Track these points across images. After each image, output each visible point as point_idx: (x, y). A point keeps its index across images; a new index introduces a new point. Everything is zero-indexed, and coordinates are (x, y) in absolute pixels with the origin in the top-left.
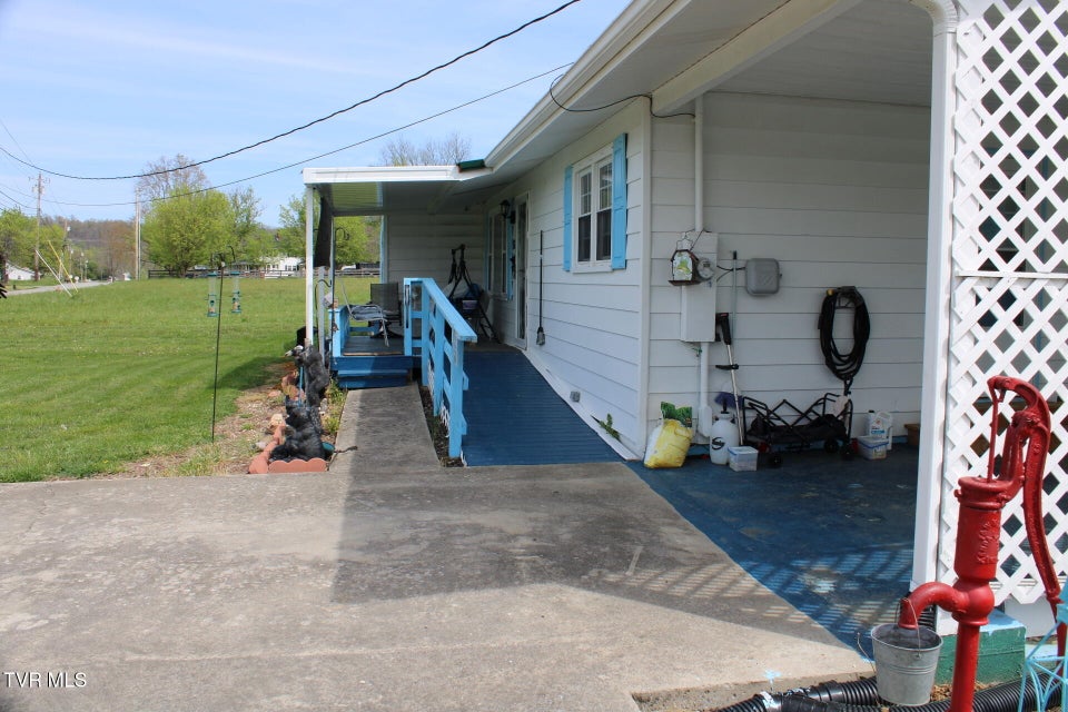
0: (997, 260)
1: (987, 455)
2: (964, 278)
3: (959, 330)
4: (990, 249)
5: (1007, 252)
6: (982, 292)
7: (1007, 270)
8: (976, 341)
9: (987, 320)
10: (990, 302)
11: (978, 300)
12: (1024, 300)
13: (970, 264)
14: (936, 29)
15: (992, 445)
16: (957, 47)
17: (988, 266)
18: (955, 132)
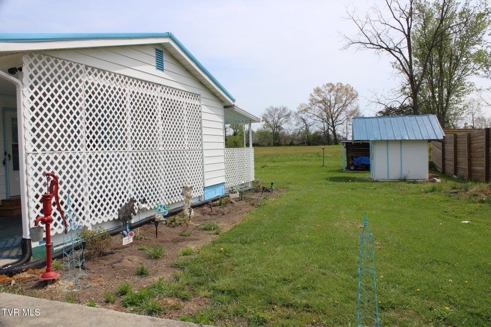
0: (37, 149)
1: (47, 186)
2: (29, 154)
3: (29, 167)
4: (35, 146)
5: (39, 146)
6: (34, 156)
7: (39, 151)
8: (33, 170)
9: (36, 164)
10: (36, 159)
11: (33, 159)
12: (44, 158)
13: (30, 150)
14: (17, 89)
15: (48, 184)
16: (23, 95)
17: (35, 150)
18: (24, 116)
